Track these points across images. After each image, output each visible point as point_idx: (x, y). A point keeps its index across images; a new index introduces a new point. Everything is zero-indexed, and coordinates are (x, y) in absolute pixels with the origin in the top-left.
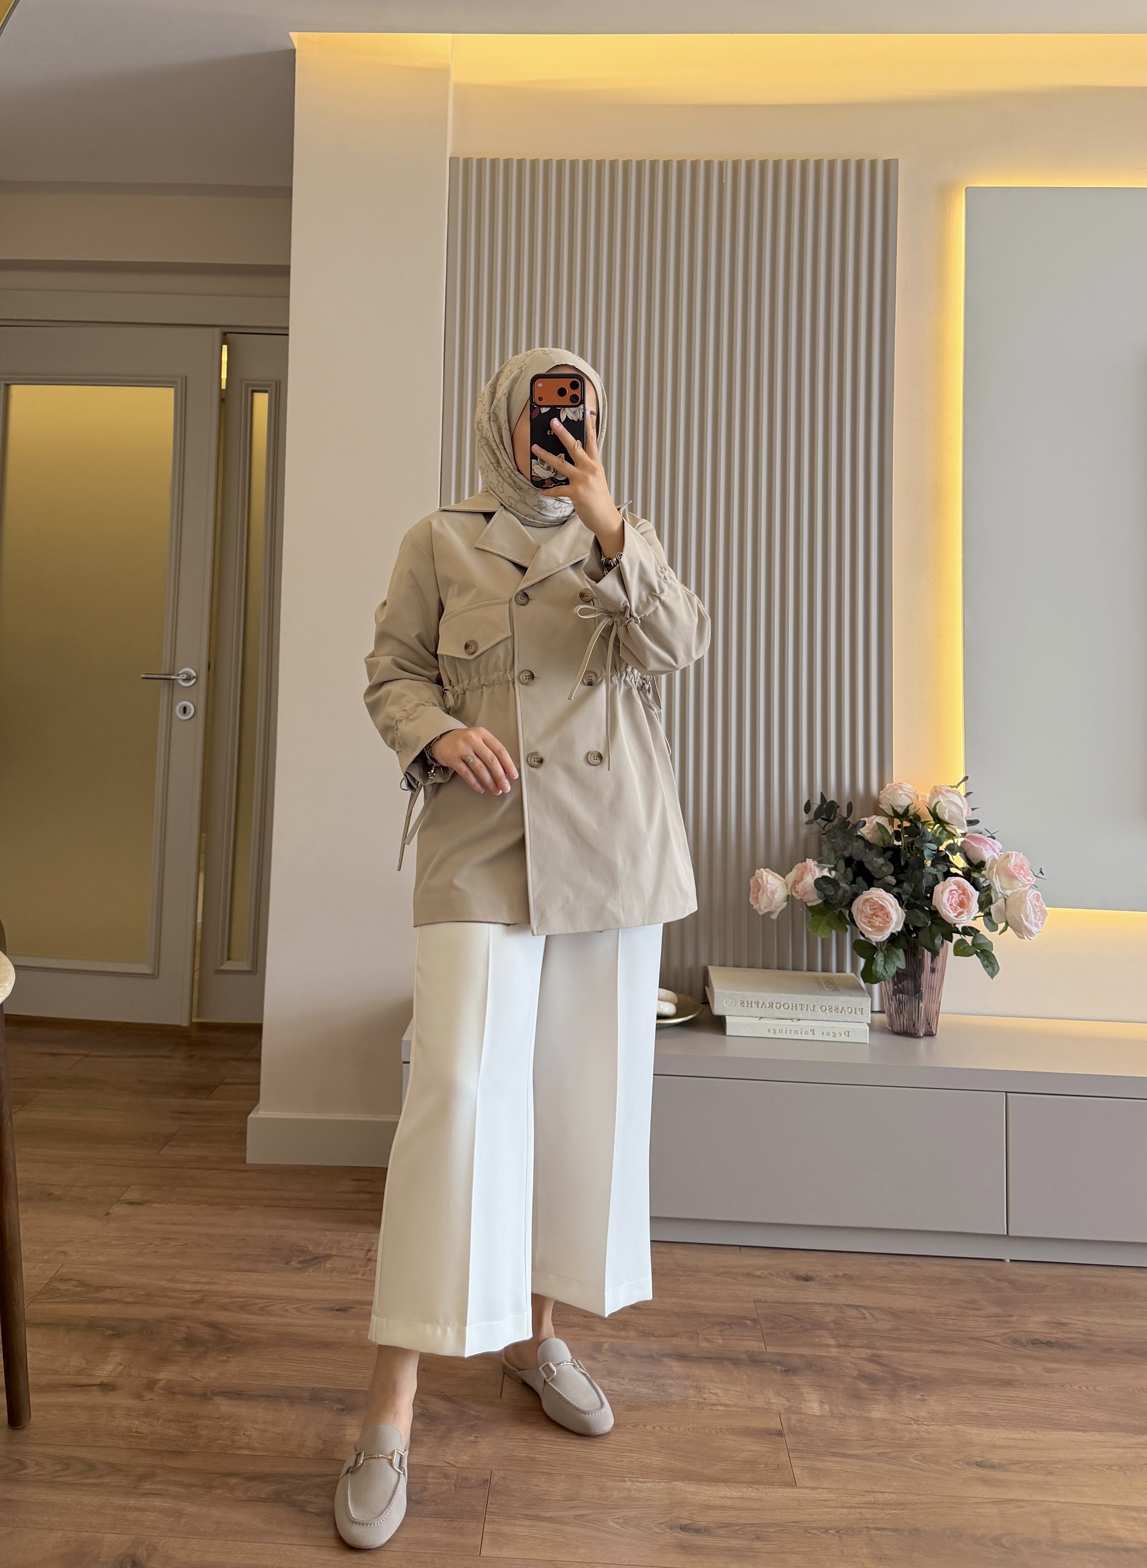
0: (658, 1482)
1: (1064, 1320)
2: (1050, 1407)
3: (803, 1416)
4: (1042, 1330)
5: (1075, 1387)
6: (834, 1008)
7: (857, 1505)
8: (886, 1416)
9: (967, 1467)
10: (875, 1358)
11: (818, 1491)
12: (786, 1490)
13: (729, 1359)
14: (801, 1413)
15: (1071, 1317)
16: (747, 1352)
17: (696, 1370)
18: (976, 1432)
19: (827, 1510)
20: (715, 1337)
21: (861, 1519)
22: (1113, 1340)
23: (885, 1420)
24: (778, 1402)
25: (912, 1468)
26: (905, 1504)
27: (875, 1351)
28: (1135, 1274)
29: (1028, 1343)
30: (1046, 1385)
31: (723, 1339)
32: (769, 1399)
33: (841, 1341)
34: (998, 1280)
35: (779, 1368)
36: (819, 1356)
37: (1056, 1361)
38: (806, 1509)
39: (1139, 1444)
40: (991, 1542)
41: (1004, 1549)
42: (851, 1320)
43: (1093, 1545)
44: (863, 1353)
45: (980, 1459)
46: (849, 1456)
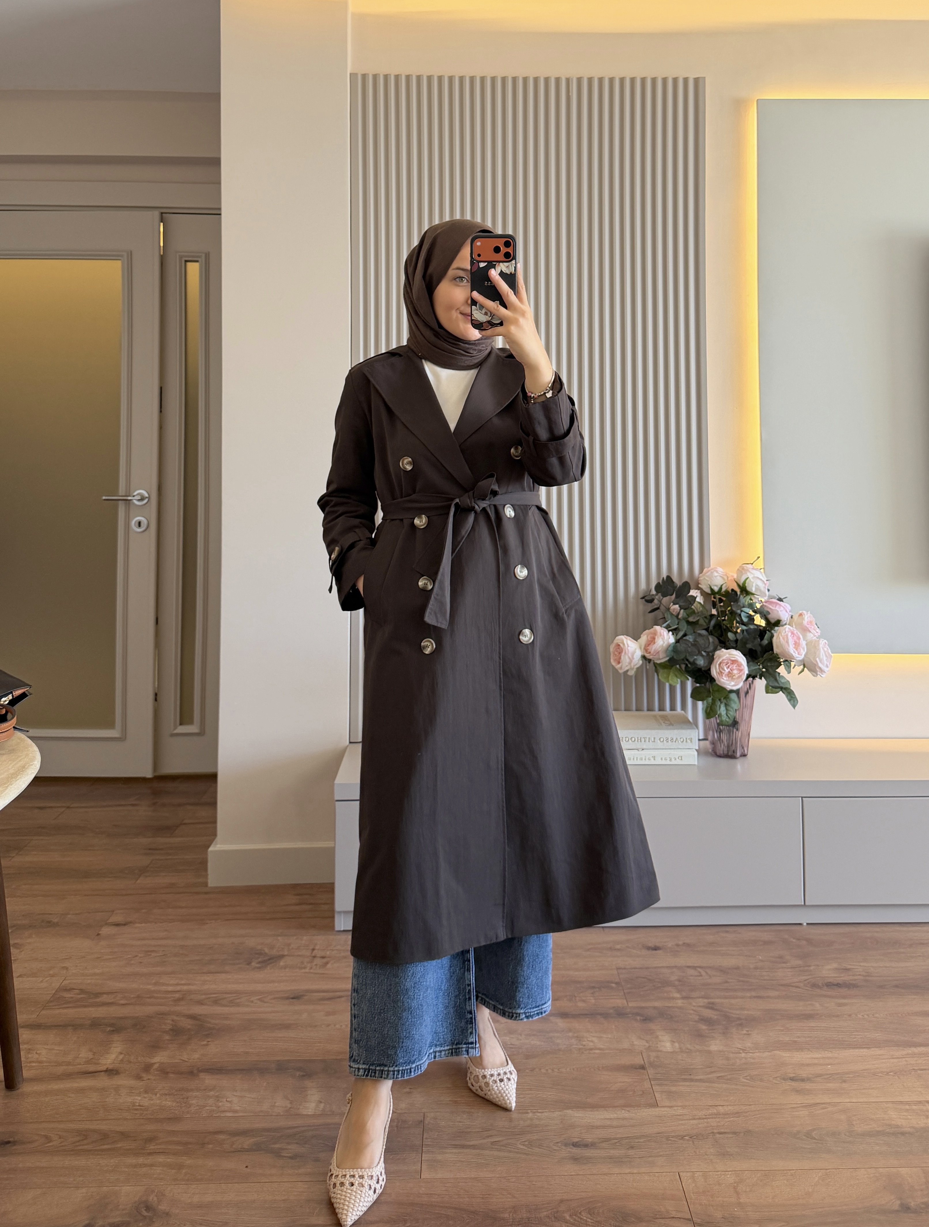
0: (553, 1112)
1: (849, 967)
2: (842, 1032)
3: (659, 1053)
4: (833, 975)
5: (859, 1016)
6: (670, 739)
7: (704, 1117)
8: (722, 1048)
9: (784, 1082)
10: (711, 1005)
11: (674, 1108)
12: (650, 1110)
13: (601, 1014)
14: (658, 1051)
15: (854, 964)
16: (614, 1007)
17: (576, 1024)
18: (789, 1055)
19: (683, 1122)
20: (588, 998)
21: (707, 1127)
22: (885, 978)
23: (720, 1051)
24: (640, 1044)
25: (744, 1086)
26: (738, 1113)
27: (710, 1000)
28: (898, 928)
29: (824, 986)
30: (838, 1016)
31: (595, 999)
32: (633, 1042)
33: (684, 994)
34: (799, 939)
35: (638, 1018)
36: (667, 1007)
37: (844, 997)
38: (665, 1123)
39: (908, 1054)
40: (805, 1136)
41: (814, 1140)
42: (691, 977)
43: (878, 1132)
44: (702, 1002)
45: (794, 1075)
46: (697, 1081)
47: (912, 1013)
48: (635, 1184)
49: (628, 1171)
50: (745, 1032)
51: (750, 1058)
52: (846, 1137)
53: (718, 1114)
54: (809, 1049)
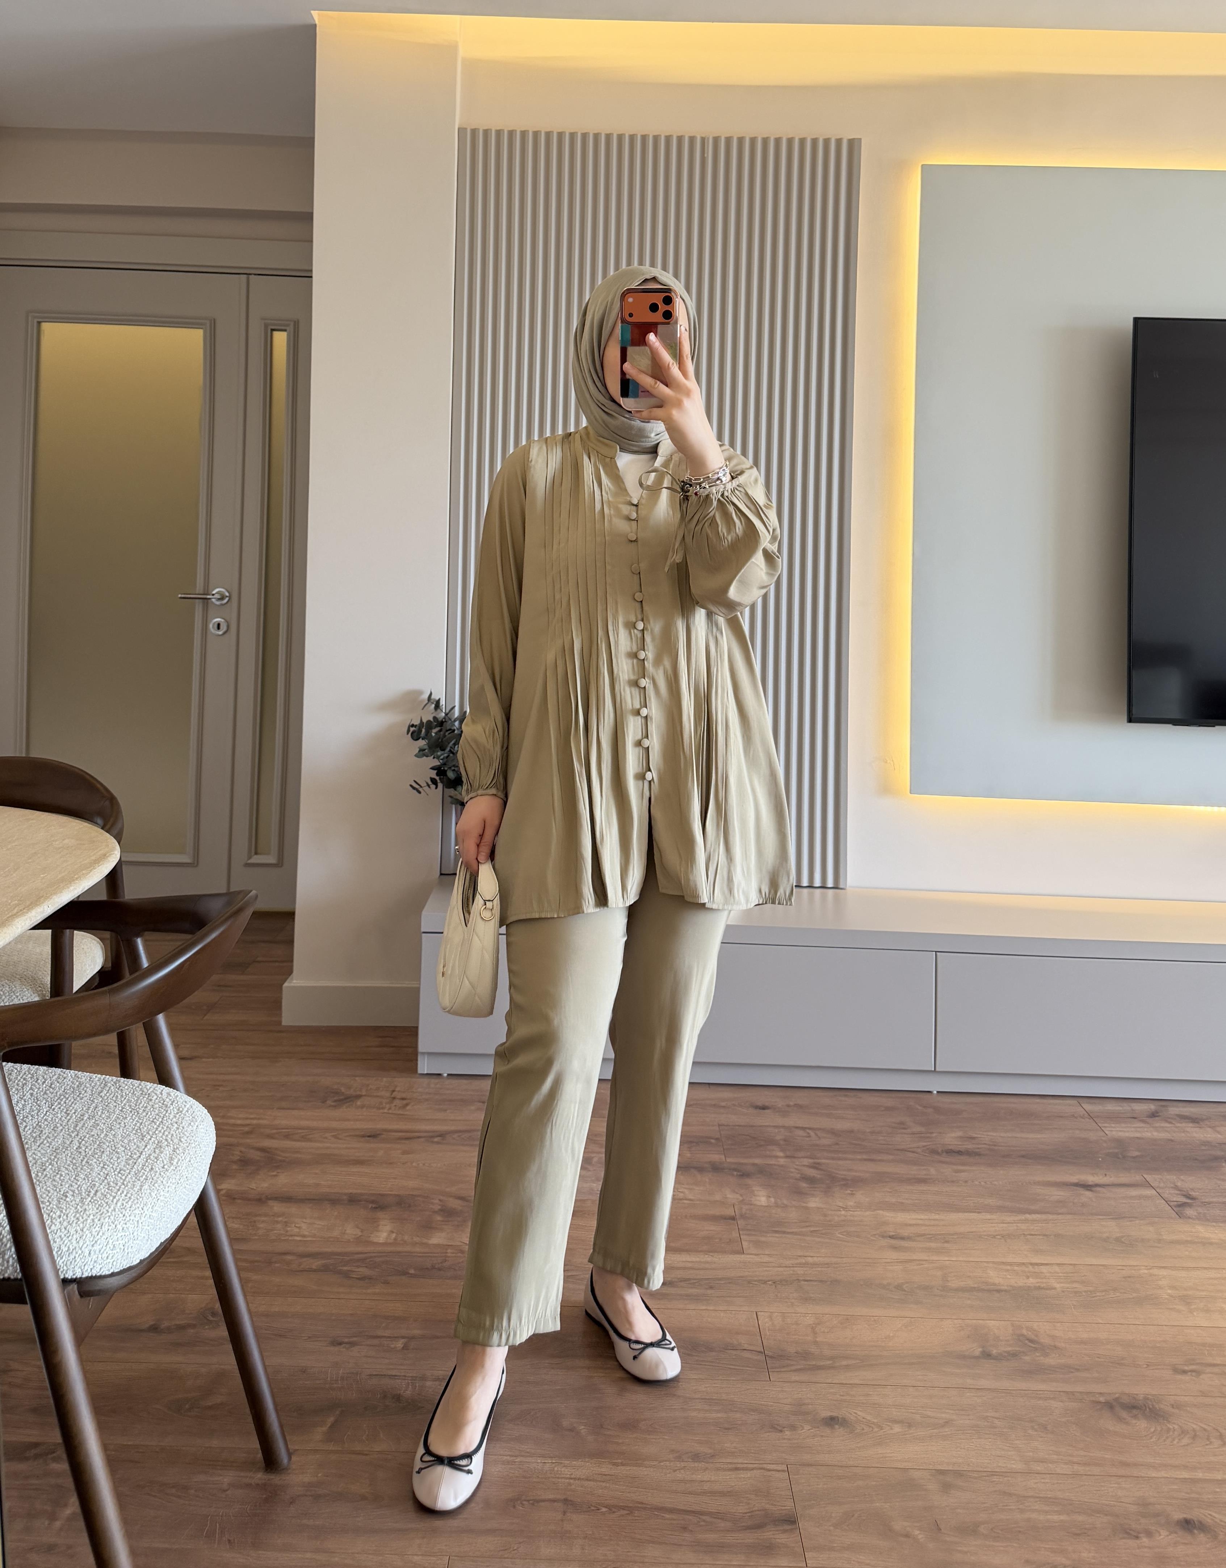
1: (975, 1136)
2: (954, 1197)
3: (752, 1206)
4: (955, 1143)
5: (975, 1182)
7: (791, 1265)
8: (820, 1205)
9: (882, 1239)
10: (816, 1165)
11: (762, 1256)
12: (735, 1256)
14: (751, 1205)
15: (982, 1133)
16: (712, 1162)
18: (893, 1215)
19: (767, 1269)
21: (794, 1274)
22: (1013, 1148)
23: (818, 1208)
24: (732, 1197)
25: (838, 1240)
26: (828, 1264)
27: (816, 1161)
28: (1038, 1100)
29: (943, 1152)
30: (953, 1182)
31: (691, 1153)
32: (726, 1195)
33: (788, 1153)
34: (924, 1107)
35: (735, 1173)
36: (769, 1164)
37: (963, 1164)
38: (750, 1268)
39: (1020, 1220)
40: (895, 1287)
41: (904, 1292)
42: (798, 1138)
43: (974, 1288)
44: (806, 1161)
45: (894, 1234)
46: (788, 1233)
47: (1034, 1183)
48: (709, 1319)
49: (704, 1308)
50: (849, 1192)
51: (850, 1216)
52: (938, 1291)
53: (806, 1264)
54: (915, 1211)
